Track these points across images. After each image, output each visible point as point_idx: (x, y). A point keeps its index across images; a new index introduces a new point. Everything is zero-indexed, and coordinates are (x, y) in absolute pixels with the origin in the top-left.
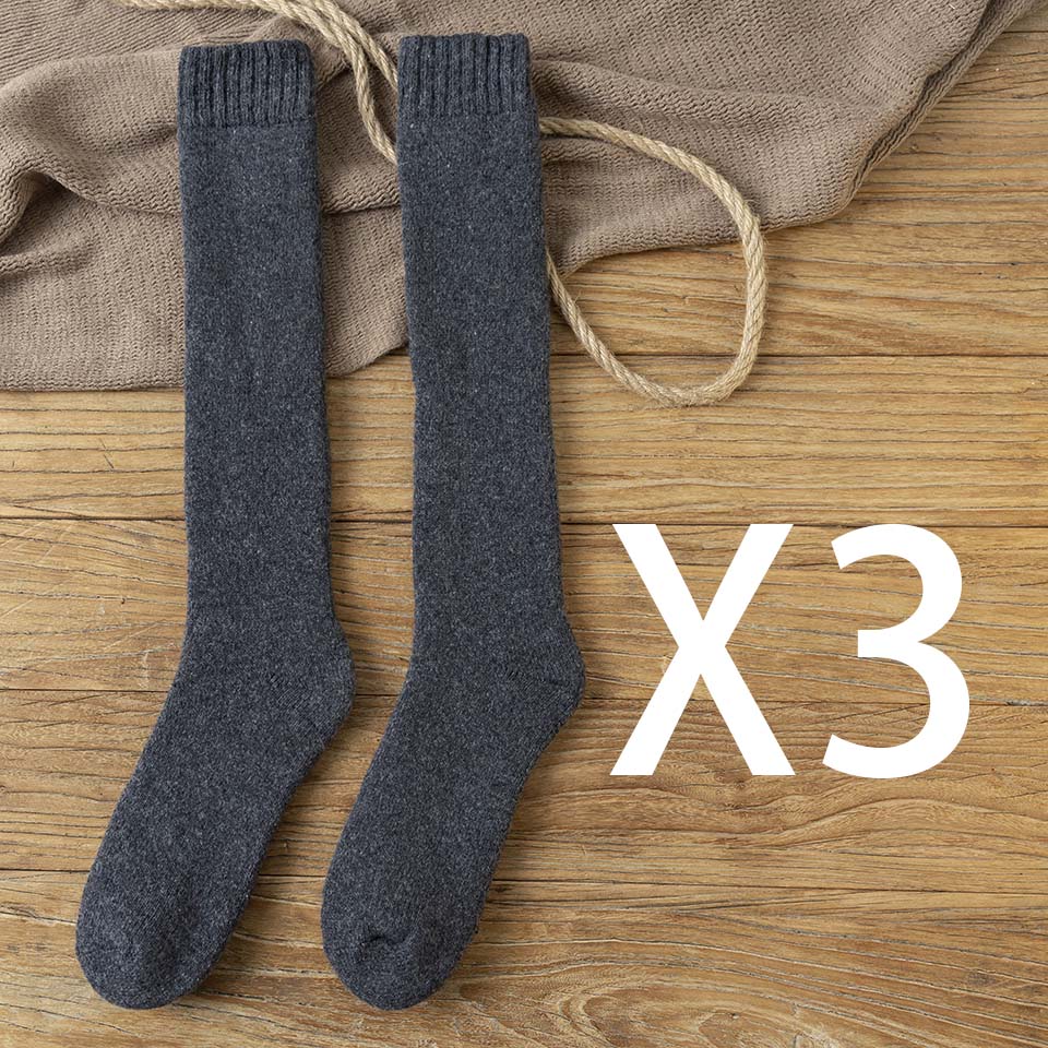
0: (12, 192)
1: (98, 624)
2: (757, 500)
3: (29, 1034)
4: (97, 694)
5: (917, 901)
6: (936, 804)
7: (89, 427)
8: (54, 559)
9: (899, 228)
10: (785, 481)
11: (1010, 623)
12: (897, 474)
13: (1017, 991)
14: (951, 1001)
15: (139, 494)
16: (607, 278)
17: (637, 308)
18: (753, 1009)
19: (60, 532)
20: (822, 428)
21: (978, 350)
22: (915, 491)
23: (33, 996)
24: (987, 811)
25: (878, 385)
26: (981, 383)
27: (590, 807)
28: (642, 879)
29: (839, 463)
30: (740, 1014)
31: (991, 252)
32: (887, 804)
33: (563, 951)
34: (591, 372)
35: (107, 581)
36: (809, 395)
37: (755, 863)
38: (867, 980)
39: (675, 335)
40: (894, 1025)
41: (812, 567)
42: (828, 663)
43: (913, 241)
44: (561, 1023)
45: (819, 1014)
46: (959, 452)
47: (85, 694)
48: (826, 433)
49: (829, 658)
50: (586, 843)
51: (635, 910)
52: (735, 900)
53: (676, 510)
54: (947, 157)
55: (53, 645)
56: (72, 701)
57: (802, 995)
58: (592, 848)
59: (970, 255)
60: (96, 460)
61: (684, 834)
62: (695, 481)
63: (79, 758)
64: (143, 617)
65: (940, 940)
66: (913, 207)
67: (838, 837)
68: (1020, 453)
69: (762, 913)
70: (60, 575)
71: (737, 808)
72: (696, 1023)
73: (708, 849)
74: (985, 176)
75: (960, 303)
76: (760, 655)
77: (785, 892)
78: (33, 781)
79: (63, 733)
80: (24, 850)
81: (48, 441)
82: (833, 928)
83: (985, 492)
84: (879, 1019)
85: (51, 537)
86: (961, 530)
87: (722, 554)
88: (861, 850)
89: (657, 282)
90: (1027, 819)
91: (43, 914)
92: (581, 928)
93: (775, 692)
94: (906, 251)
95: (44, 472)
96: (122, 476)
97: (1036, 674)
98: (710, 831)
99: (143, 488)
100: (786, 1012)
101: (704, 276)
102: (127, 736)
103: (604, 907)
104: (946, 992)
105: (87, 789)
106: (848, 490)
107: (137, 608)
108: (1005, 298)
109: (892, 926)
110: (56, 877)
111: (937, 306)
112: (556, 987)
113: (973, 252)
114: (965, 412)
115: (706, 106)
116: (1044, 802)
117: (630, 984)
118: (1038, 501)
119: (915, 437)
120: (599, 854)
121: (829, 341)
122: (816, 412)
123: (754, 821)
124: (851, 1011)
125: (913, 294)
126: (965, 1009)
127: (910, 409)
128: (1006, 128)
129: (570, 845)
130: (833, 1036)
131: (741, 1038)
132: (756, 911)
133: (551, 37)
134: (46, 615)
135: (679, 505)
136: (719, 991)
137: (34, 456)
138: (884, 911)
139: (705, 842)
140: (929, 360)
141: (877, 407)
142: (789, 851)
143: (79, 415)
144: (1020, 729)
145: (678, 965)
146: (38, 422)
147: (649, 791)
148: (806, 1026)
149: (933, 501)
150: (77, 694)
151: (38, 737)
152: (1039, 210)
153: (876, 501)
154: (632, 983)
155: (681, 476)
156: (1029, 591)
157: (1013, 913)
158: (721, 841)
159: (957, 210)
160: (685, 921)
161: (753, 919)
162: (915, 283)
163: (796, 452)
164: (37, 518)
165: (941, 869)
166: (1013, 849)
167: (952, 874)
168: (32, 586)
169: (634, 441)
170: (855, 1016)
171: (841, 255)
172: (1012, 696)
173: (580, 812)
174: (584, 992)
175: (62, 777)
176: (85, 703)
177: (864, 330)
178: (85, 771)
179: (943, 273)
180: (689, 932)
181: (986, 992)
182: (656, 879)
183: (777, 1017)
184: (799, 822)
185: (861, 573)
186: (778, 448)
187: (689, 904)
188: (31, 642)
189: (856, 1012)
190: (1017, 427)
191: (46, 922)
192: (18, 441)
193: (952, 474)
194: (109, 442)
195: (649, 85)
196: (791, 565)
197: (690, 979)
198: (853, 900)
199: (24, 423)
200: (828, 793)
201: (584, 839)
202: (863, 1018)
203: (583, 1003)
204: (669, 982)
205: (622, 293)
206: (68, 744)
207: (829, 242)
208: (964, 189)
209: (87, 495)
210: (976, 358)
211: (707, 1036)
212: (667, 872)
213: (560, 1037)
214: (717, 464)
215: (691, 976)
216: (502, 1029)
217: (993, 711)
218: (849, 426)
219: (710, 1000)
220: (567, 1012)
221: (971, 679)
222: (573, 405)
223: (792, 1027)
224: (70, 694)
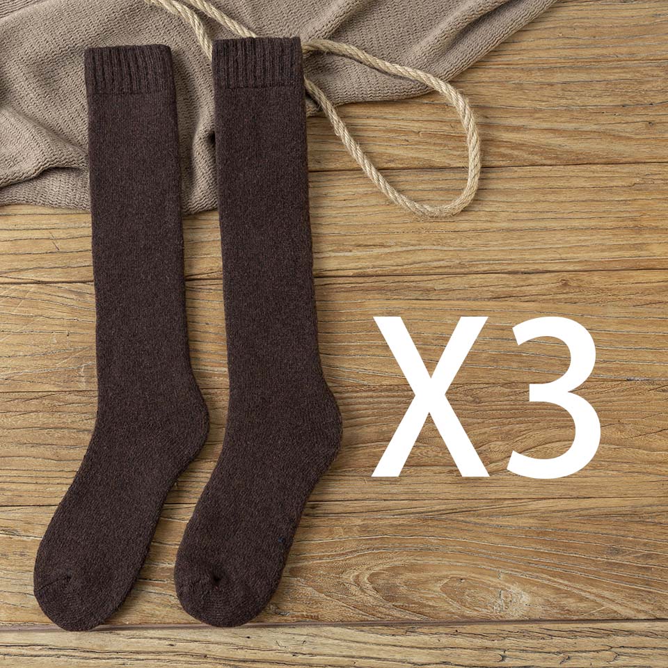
1: (52, 349)
2: (469, 257)
3: (16, 609)
4: (53, 393)
5: (574, 504)
7: (43, 224)
8: (22, 309)
9: (552, 85)
10: (486, 246)
11: (629, 330)
12: (555, 239)
13: (638, 557)
14: (596, 565)
15: (76, 266)
16: (370, 121)
17: (389, 140)
18: (473, 575)
19: (26, 292)
20: (508, 212)
21: (603, 160)
22: (566, 250)
23: (21, 585)
24: (617, 447)
25: (542, 184)
26: (605, 181)
27: (368, 453)
28: (402, 497)
29: (519, 233)
30: (465, 579)
31: (610, 99)
32: (553, 445)
33: (354, 544)
34: (361, 181)
35: (58, 322)
36: (499, 191)
37: (473, 484)
38: (544, 555)
39: (414, 156)
40: (561, 581)
41: (503, 299)
42: (515, 358)
43: (561, 93)
44: (354, 589)
45: (514, 577)
46: (593, 224)
47: (45, 394)
48: (510, 215)
49: (515, 355)
50: (366, 476)
51: (398, 517)
52: (460, 508)
53: (417, 266)
54: (581, 40)
55: (24, 363)
56: (38, 398)
57: (504, 566)
58: (371, 478)
59: (596, 101)
60: (48, 245)
61: (428, 468)
62: (428, 247)
63: (43, 434)
64: (80, 344)
65: (589, 528)
66: (560, 72)
68: (631, 224)
69: (478, 516)
70: (27, 319)
72: (438, 585)
73: (443, 477)
74: (604, 51)
75: (591, 132)
77: (492, 502)
78: (14, 450)
79: (32, 419)
80: (10, 493)
81: (16, 234)
82: (522, 523)
83: (610, 249)
84: (552, 578)
85: (21, 295)
86: (595, 273)
87: (447, 293)
89: (401, 123)
90: (641, 451)
91: (23, 533)
92: (364, 529)
93: (483, 377)
94: (557, 100)
95: (15, 254)
96: (65, 255)
97: (644, 361)
98: (444, 466)
99: (77, 262)
100: (494, 576)
101: (431, 119)
102: (74, 419)
103: (379, 515)
104: (593, 560)
105: (48, 453)
106: (525, 250)
107: (78, 338)
108: (619, 127)
109: (558, 520)
110: (30, 510)
111: (577, 134)
112: (350, 566)
113: (598, 100)
114: (596, 199)
116: (651, 440)
117: (397, 563)
118: (643, 253)
119: (565, 216)
120: (375, 483)
121: (510, 157)
122: (504, 202)
124: (535, 574)
125: (562, 126)
126: (606, 570)
127: (562, 198)
128: (617, 21)
129: (356, 478)
130: (524, 590)
131: (467, 593)
132: (474, 514)
134: (19, 345)
135: (419, 263)
136: (452, 565)
137: (9, 244)
138: (554, 511)
139: (441, 473)
140: (573, 167)
141: (542, 199)
142: (494, 477)
143: (36, 217)
144: (635, 394)
145: (426, 550)
146: (10, 223)
148: (507, 584)
149: (578, 255)
150: (40, 394)
151: (17, 421)
152: (638, 72)
153: (543, 256)
154: (398, 561)
155: (420, 244)
156: (638, 309)
157: (633, 509)
158: (451, 472)
159: (587, 74)
160: (430, 523)
161: (472, 519)
162: (562, 119)
163: (492, 228)
164: (11, 283)
165: (588, 484)
166: (633, 470)
167: (595, 486)
168: (9, 327)
169: (390, 223)
170: (537, 577)
171: (515, 103)
172: (629, 375)
173: (362, 457)
174: (367, 569)
175: (33, 446)
176: (46, 399)
177: (532, 150)
178: (47, 442)
179: (580, 113)
180: (432, 529)
181: (618, 559)
182: (411, 496)
183: (487, 579)
184: (499, 458)
185: (533, 301)
186: (480, 225)
188: (10, 362)
189: (538, 574)
190: (628, 208)
191: (25, 538)
193: (589, 238)
194: (56, 234)
196: (491, 298)
197: (434, 559)
198: (534, 505)
199: (1, 223)
200: (517, 439)
201: (365, 474)
202: (542, 578)
203: (367, 576)
204: (420, 561)
205: (380, 130)
206: (36, 425)
207: (509, 95)
208: (592, 60)
209: (43, 268)
210: (602, 166)
211: (446, 594)
212: (417, 493)
213: (354, 598)
214: (442, 236)
215: (435, 557)
216: (317, 594)
217: (618, 384)
218: (524, 210)
219: (447, 571)
220: (357, 582)
221: (604, 365)
222: (351, 202)
223: (498, 585)
224: (36, 394)
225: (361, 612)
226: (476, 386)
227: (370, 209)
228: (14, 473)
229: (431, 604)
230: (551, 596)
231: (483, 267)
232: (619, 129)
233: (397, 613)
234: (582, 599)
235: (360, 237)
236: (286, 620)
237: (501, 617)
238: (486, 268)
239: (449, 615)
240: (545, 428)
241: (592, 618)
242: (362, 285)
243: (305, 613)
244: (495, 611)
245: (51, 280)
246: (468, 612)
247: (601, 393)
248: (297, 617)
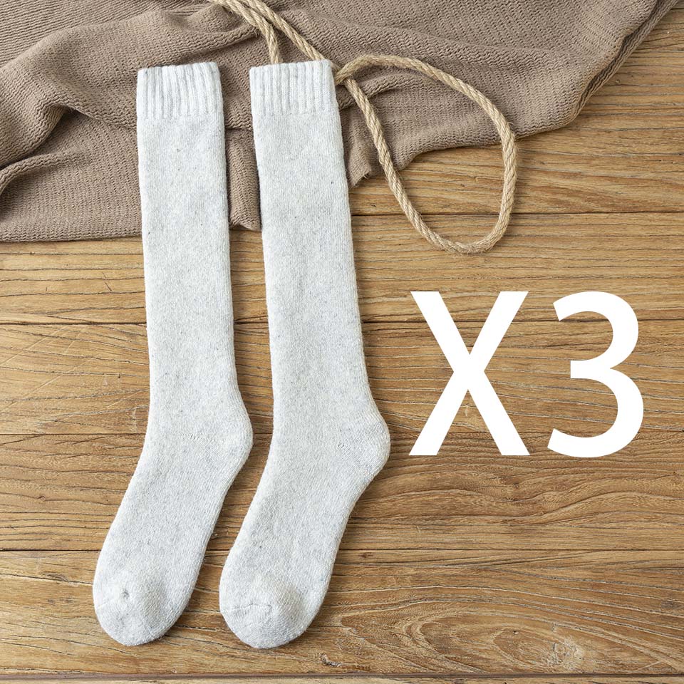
0: (44, 114)
1: (103, 391)
3: (62, 656)
4: (103, 436)
5: (628, 556)
6: (640, 495)
7: (95, 264)
8: (73, 350)
9: (609, 132)
10: (541, 293)
12: (611, 288)
14: (651, 619)
15: (129, 307)
16: (426, 166)
17: (445, 184)
18: (527, 627)
19: (77, 332)
20: (564, 259)
21: (660, 209)
23: (65, 632)
24: (672, 499)
25: (598, 231)
26: (662, 229)
27: (421, 501)
28: (455, 547)
29: (575, 281)
30: (518, 631)
31: (667, 147)
32: (609, 496)
33: (407, 594)
35: (109, 364)
36: (555, 238)
37: (527, 535)
38: (598, 607)
39: (470, 201)
40: (616, 635)
41: (558, 347)
42: (570, 408)
43: (618, 140)
44: (406, 640)
45: (568, 630)
46: (649, 273)
47: (95, 436)
48: (566, 262)
49: (571, 404)
50: (419, 525)
51: (451, 567)
52: (514, 559)
53: (472, 312)
54: (638, 88)
55: (74, 405)
56: (88, 441)
57: (558, 618)
58: (425, 527)
59: (653, 149)
60: (100, 286)
61: (482, 518)
62: (484, 294)
63: (93, 478)
64: (132, 386)
65: (644, 581)
66: (618, 119)
67: (578, 517)
69: (532, 567)
71: (514, 500)
72: (491, 637)
73: (496, 527)
74: (662, 99)
75: (648, 180)
76: (528, 403)
77: (546, 553)
78: (64, 493)
79: (82, 462)
80: (58, 538)
81: (68, 274)
82: (577, 575)
83: (666, 298)
84: (606, 631)
85: (71, 336)
86: (652, 322)
88: (593, 525)
89: (457, 168)
91: (71, 579)
92: (417, 579)
93: (538, 426)
94: (614, 146)
95: (67, 294)
96: (117, 296)
98: (497, 515)
99: (130, 304)
100: (547, 629)
101: (487, 164)
102: (124, 463)
103: (432, 565)
104: (648, 614)
105: (98, 497)
107: (129, 381)
108: (675, 176)
109: (613, 573)
110: (79, 554)
111: (634, 182)
112: (402, 617)
113: (656, 147)
114: (653, 248)
115: (486, 56)
119: (622, 264)
120: (428, 532)
121: (567, 204)
122: (560, 249)
123: (525, 508)
124: (589, 627)
125: (619, 174)
126: (660, 624)
127: (618, 246)
129: (409, 526)
130: (578, 643)
131: (520, 646)
132: (528, 565)
133: (387, 13)
134: (70, 386)
135: (475, 309)
136: (506, 617)
137: (60, 284)
138: (608, 564)
139: (494, 523)
140: (629, 215)
141: (598, 246)
142: (548, 527)
143: (88, 257)
145: (479, 602)
146: (62, 262)
147: (458, 491)
148: (561, 637)
149: (634, 304)
150: (90, 436)
151: (66, 464)
154: (450, 613)
155: (475, 291)
158: (505, 522)
159: (645, 121)
160: (484, 573)
162: (619, 167)
163: (548, 275)
164: (63, 324)
165: (643, 536)
167: (650, 539)
168: (60, 367)
169: (445, 269)
170: (591, 630)
171: (572, 150)
173: (415, 505)
174: (420, 620)
175: (82, 490)
176: (96, 442)
177: (588, 197)
178: (96, 486)
179: (637, 161)
180: (486, 580)
181: (673, 613)
182: (464, 547)
183: (541, 632)
184: (554, 508)
185: (589, 350)
186: (536, 272)
187: (486, 562)
188: (61, 404)
189: (592, 627)
191: (72, 584)
192: (50, 275)
193: (645, 287)
194: (108, 274)
195: (450, 43)
196: (546, 346)
197: (487, 610)
198: (588, 557)
199: (53, 262)
200: (572, 489)
201: (418, 522)
202: (596, 631)
203: (420, 627)
204: (474, 612)
205: (436, 175)
206: (85, 469)
207: (566, 142)
208: (649, 107)
209: (94, 308)
210: (659, 214)
211: (499, 646)
212: (471, 542)
213: (405, 649)
214: (498, 283)
215: (488, 608)
216: (369, 645)
217: (674, 436)
218: (580, 258)
219: (500, 622)
220: (409, 633)
221: (660, 416)
222: (406, 246)
223: (552, 638)
224: (86, 437)
225: (413, 664)
226: (531, 435)
227: (424, 254)
228: (63, 517)
229: (484, 656)
230: (606, 650)
231: (539, 314)
232: (676, 177)
233: (449, 666)
234: (636, 653)
235: (414, 282)
236: (337, 671)
237: (555, 670)
238: (541, 316)
239: (502, 668)
240: (599, 479)
241: (646, 672)
242: (417, 330)
243: (356, 664)
244: (548, 664)
245: (102, 321)
246: (521, 665)
247: (657, 443)
248: (348, 668)
